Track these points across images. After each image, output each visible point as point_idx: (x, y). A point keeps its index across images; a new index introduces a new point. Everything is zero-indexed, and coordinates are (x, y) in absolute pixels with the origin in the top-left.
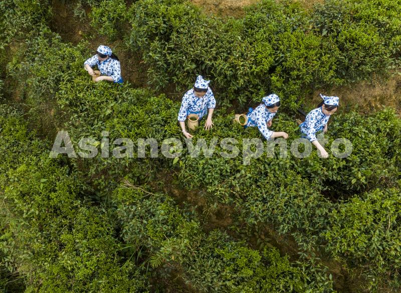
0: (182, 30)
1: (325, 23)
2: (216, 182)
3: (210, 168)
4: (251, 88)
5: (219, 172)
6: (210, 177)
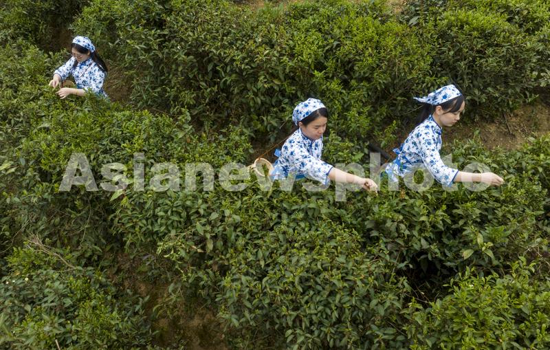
3: (166, 205)
4: (285, 104)
5: (184, 213)
6: (164, 221)
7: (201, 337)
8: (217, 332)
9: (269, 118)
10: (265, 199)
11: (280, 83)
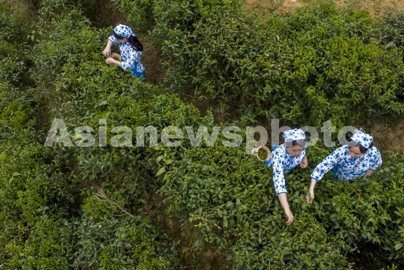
0: (210, 19)
1: (394, 35)
2: (201, 209)
3: (196, 189)
4: (283, 102)
5: (208, 196)
6: (194, 201)
7: (212, 264)
8: (223, 263)
9: (270, 112)
10: (264, 187)
11: (280, 88)
